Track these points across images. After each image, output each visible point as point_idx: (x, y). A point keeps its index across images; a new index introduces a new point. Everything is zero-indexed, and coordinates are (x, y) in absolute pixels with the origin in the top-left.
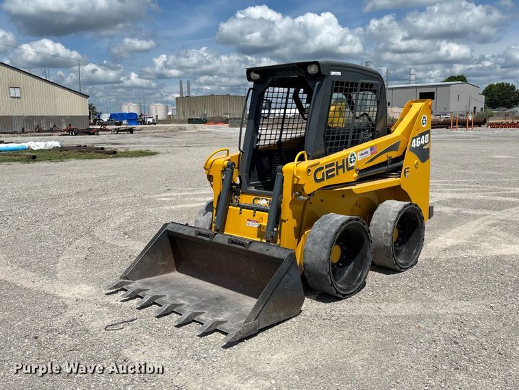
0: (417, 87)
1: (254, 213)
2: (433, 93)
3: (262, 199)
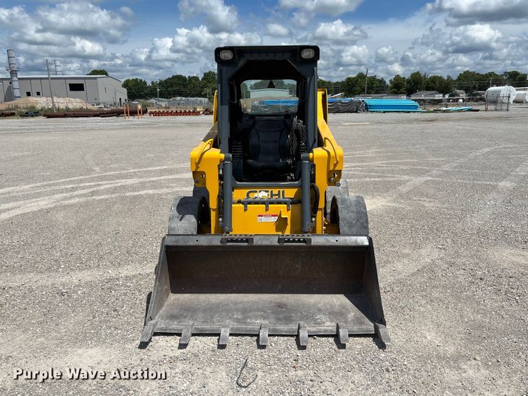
0: (65, 78)
1: (267, 207)
2: (82, 85)
3: (260, 191)
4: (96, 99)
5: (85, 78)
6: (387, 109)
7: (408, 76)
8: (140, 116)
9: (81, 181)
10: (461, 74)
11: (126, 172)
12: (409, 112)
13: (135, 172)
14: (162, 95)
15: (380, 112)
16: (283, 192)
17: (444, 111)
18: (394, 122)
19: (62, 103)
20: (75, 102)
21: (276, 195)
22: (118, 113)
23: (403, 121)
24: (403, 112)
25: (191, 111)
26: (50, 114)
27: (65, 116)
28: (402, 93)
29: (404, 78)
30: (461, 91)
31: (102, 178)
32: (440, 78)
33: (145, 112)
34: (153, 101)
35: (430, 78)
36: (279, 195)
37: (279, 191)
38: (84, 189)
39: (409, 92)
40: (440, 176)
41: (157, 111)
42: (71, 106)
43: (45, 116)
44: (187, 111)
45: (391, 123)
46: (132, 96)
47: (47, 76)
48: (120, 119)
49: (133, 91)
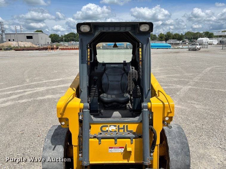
0: (25, 34)
1: (116, 141)
2: (32, 36)
3: (110, 126)
4: (38, 42)
5: (33, 34)
7: (165, 34)
8: (55, 50)
9: (17, 89)
10: (186, 33)
11: (41, 82)
12: (167, 49)
13: (46, 83)
14: (65, 41)
15: (156, 49)
16: (127, 126)
17: (182, 48)
18: (162, 53)
19: (22, 44)
20: (28, 44)
21: (121, 129)
22: (46, 49)
23: (166, 52)
24: (165, 48)
25: (77, 48)
26: (17, 49)
27: (23, 50)
28: (163, 40)
29: (164, 34)
30: (187, 40)
31: (28, 87)
32: (178, 34)
33: (57, 48)
34: (62, 43)
35: (174, 34)
36: (124, 128)
37: (124, 126)
38: (16, 95)
39: (166, 40)
40: (195, 85)
41: (63, 48)
42: (26, 46)
43: (14, 50)
44: (75, 48)
45: (161, 54)
46: (53, 41)
47: (16, 33)
48: (47, 51)
49: (54, 39)
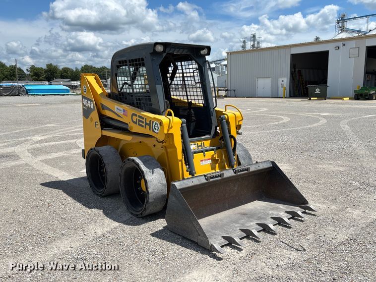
1: (204, 154)
6: (45, 93)
7: (44, 67)
10: (82, 67)
16: (204, 143)
24: (59, 95)
35: (62, 69)
37: (201, 143)
